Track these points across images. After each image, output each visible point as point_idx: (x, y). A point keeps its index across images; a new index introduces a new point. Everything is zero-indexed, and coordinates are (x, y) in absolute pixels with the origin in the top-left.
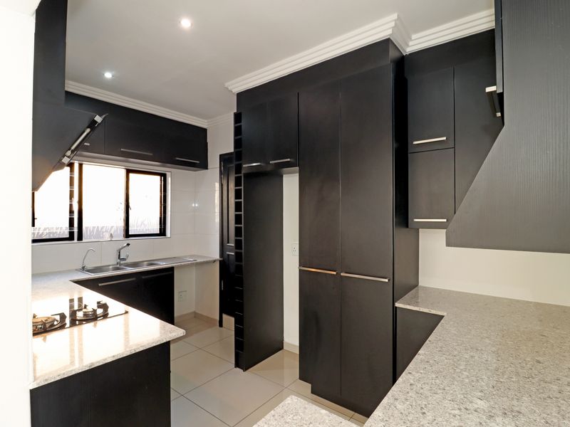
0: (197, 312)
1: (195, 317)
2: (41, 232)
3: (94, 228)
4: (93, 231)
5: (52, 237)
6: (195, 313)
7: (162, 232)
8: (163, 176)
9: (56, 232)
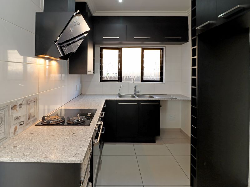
0: (182, 129)
1: (181, 132)
2: (107, 77)
3: (127, 76)
4: (126, 78)
5: (111, 79)
6: (180, 129)
7: (161, 80)
8: (162, 49)
9: (113, 78)
